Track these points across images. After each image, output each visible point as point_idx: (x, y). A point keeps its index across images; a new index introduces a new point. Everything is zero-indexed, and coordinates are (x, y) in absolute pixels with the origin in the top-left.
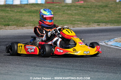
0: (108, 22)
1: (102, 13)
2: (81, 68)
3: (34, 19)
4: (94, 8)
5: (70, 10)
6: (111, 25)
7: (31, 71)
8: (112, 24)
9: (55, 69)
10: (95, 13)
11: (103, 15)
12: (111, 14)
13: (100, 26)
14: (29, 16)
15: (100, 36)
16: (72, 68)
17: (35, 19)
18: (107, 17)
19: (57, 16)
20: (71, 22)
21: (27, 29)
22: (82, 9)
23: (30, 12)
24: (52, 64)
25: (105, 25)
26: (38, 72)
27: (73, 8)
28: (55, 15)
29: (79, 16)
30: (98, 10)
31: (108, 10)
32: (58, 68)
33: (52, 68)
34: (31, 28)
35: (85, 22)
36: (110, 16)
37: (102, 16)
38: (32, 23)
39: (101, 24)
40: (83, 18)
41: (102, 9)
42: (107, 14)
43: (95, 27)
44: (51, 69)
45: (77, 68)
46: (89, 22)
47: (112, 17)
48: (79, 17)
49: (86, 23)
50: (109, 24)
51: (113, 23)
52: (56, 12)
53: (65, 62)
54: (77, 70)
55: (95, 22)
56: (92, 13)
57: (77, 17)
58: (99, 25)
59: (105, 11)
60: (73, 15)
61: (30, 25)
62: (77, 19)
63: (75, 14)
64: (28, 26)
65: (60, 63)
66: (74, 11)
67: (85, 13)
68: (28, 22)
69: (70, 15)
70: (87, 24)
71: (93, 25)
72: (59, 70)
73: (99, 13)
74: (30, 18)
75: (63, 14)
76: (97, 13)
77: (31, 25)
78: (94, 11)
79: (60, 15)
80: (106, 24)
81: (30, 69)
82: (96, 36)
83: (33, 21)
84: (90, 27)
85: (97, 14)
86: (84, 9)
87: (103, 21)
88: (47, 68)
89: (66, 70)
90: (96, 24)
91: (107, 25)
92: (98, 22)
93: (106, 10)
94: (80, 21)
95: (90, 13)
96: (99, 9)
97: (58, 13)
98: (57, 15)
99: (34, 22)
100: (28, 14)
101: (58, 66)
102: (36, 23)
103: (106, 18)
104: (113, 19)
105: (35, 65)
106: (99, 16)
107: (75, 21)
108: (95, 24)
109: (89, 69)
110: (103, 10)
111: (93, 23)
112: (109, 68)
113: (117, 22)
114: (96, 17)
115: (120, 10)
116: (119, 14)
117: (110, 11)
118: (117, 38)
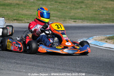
0: (85, 19)
2: (63, 67)
3: (7, 13)
4: (70, 3)
5: (45, 5)
6: (87, 22)
7: (11, 69)
8: (88, 21)
9: (37, 67)
10: (71, 9)
11: (79, 11)
12: (87, 11)
13: (77, 22)
14: (3, 9)
16: (53, 66)
17: (9, 13)
18: (83, 13)
19: (32, 10)
22: (57, 4)
23: (4, 5)
24: (33, 62)
25: (82, 22)
26: (19, 70)
27: (48, 3)
28: (30, 9)
29: (54, 11)
31: (84, 6)
32: (39, 66)
33: (33, 66)
35: (61, 18)
39: (77, 21)
40: (59, 13)
42: (83, 10)
43: (71, 23)
44: (32, 67)
45: (59, 67)
46: (65, 18)
47: (88, 14)
48: (54, 13)
50: (86, 21)
51: (90, 20)
52: (31, 6)
54: (60, 69)
55: (71, 19)
56: (68, 8)
59: (81, 8)
63: (51, 9)
65: (40, 61)
66: (49, 6)
67: (61, 8)
70: (63, 20)
71: (69, 21)
72: (41, 68)
73: (75, 9)
74: (4, 11)
76: (73, 9)
78: (70, 7)
79: (34, 9)
80: (83, 21)
81: (10, 66)
82: (73, 33)
84: (67, 23)
86: (59, 4)
87: (79, 18)
88: (28, 66)
89: (48, 69)
90: (73, 20)
91: (84, 22)
93: (82, 6)
94: (56, 17)
95: (66, 9)
96: (75, 5)
97: (33, 7)
99: (8, 16)
100: (2, 7)
101: (39, 64)
102: (10, 17)
103: (82, 15)
104: (89, 16)
105: (15, 63)
106: (75, 12)
108: (71, 20)
109: (72, 69)
111: (69, 19)
112: (92, 68)
113: (93, 19)
114: (72, 14)
115: (96, 7)
116: (96, 11)
117: (86, 7)
118: (95, 37)
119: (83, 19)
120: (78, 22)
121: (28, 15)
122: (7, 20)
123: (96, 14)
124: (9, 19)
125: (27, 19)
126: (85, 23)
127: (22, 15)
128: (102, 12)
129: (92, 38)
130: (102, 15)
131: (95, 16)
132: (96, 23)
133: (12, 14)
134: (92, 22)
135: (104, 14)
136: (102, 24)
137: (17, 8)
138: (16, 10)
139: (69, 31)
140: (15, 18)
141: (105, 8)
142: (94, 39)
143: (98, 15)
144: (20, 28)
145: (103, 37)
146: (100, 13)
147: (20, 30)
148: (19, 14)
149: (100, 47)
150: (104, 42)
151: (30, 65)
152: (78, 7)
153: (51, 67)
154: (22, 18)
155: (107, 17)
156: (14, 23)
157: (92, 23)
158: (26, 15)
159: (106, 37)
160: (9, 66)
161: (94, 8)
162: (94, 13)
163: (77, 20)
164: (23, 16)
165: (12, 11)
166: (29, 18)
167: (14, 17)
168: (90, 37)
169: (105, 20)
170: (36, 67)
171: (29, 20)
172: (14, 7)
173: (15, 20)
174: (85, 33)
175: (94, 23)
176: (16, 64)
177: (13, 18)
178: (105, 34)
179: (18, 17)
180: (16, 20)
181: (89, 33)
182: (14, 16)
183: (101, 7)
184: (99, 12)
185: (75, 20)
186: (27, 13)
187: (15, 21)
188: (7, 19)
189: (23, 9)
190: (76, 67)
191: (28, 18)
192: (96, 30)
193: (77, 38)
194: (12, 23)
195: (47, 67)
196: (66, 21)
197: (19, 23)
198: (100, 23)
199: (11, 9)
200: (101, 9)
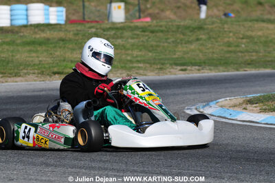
0: (204, 63)
1: (190, 42)
3: (40, 59)
4: (173, 31)
5: (121, 37)
6: (210, 70)
8: (212, 68)
10: (176, 43)
11: (193, 46)
12: (210, 45)
13: (187, 72)
14: (30, 51)
15: (186, 94)
17: (44, 59)
20: (123, 65)
21: (26, 81)
22: (146, 36)
23: (33, 43)
25: (199, 70)
27: (127, 34)
29: (141, 50)
30: (182, 37)
31: (203, 37)
35: (154, 64)
36: (208, 49)
37: (192, 49)
38: (36, 67)
39: (189, 68)
40: (150, 54)
41: (190, 34)
42: (202, 45)
43: (175, 74)
46: (163, 64)
47: (213, 53)
48: (140, 53)
49: (156, 67)
50: (208, 68)
51: (216, 66)
55: (177, 64)
56: (169, 43)
57: (136, 53)
58: (185, 70)
59: (198, 40)
60: (128, 49)
61: (31, 72)
62: (137, 56)
63: (133, 45)
66: (130, 40)
67: (154, 43)
68: (29, 65)
69: (121, 49)
70: (158, 69)
71: (172, 70)
73: (185, 44)
74: (33, 57)
76: (182, 44)
77: (34, 73)
78: (173, 39)
80: (200, 68)
83: (38, 63)
84: (166, 74)
85: (180, 46)
86: (150, 34)
87: (193, 61)
90: (179, 68)
91: (203, 69)
92: (183, 64)
93: (201, 37)
94: (144, 62)
95: (166, 44)
96: (184, 34)
99: (40, 66)
100: (28, 48)
102: (45, 68)
103: (201, 55)
104: (215, 56)
106: (185, 49)
107: (131, 61)
108: (175, 67)
110: (193, 38)
111: (171, 65)
113: (224, 62)
114: (179, 54)
115: (229, 37)
117: (209, 38)
118: (223, 99)
119: (200, 64)
120: (191, 70)
122: (40, 75)
123: (231, 52)
124: (42, 73)
126: (206, 71)
127: (72, 62)
128: (243, 46)
129: (215, 102)
130: (241, 52)
131: (228, 55)
132: (228, 71)
133: (50, 60)
134: (221, 68)
135: (247, 51)
136: (241, 72)
137: (60, 47)
139: (168, 91)
140: (55, 70)
141: (250, 37)
142: (220, 104)
143: (235, 52)
145: (239, 99)
146: (238, 49)
148: (64, 61)
149: (230, 121)
150: (239, 110)
155: (252, 56)
156: (53, 80)
157: (219, 72)
159: (244, 99)
161: (226, 40)
162: (226, 49)
163: (189, 66)
165: (51, 54)
167: (53, 67)
168: (212, 101)
169: (249, 64)
172: (55, 47)
174: (204, 93)
177: (52, 69)
178: (244, 93)
179: (63, 68)
181: (210, 92)
182: (54, 65)
183: (241, 36)
184: (238, 46)
185: (183, 68)
187: (57, 76)
188: (40, 71)
192: (227, 85)
193: (183, 105)
194: (49, 80)
196: (165, 69)
198: (237, 70)
200: (240, 40)
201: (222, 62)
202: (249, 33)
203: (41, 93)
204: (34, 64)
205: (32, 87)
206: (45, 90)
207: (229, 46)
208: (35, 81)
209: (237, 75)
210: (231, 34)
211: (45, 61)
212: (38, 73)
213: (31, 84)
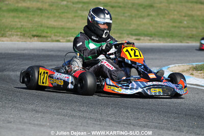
0: (155, 35)
2: (116, 118)
3: (22, 23)
4: (129, 8)
6: (159, 40)
7: (27, 121)
8: (161, 39)
9: (70, 118)
10: (131, 17)
11: (145, 21)
12: (158, 21)
13: (141, 41)
14: (14, 17)
16: (99, 117)
17: (25, 24)
18: (152, 25)
19: (63, 20)
21: (11, 41)
23: (15, 10)
24: (63, 109)
25: (150, 40)
26: (39, 123)
28: (61, 17)
31: (154, 13)
32: (74, 116)
33: (64, 115)
34: (19, 39)
36: (157, 23)
38: (19, 30)
39: (142, 38)
42: (152, 19)
44: (63, 117)
45: (109, 119)
46: (121, 34)
47: (161, 27)
50: (157, 39)
51: (164, 37)
52: (63, 13)
53: (86, 106)
54: (110, 121)
55: (132, 35)
58: (139, 40)
59: (149, 15)
61: (15, 34)
64: (13, 36)
65: (77, 108)
68: (13, 28)
71: (128, 39)
72: (78, 120)
73: (139, 18)
74: (16, 22)
75: (75, 16)
76: (135, 18)
77: (17, 35)
78: (129, 14)
79: (68, 18)
80: (152, 38)
81: (25, 116)
83: (20, 26)
85: (134, 20)
87: (146, 33)
88: (55, 116)
89: (89, 122)
90: (134, 37)
91: (153, 40)
92: (137, 34)
93: (151, 13)
95: (123, 18)
96: (138, 10)
97: (65, 14)
98: (64, 18)
99: (22, 29)
100: (12, 14)
101: (74, 113)
102: (26, 31)
103: (151, 28)
104: (163, 29)
105: (33, 110)
106: (138, 23)
108: (131, 37)
109: (131, 122)
110: (145, 13)
111: (128, 35)
112: (166, 120)
113: (170, 35)
114: (133, 26)
115: (174, 15)
116: (174, 21)
117: (158, 15)
118: (173, 65)
119: (151, 35)
120: (144, 40)
121: (57, 28)
122: (22, 37)
123: (175, 27)
124: (24, 35)
125: (56, 34)
126: (155, 41)
127: (48, 27)
128: (185, 22)
129: (166, 67)
130: (184, 27)
131: (173, 29)
132: (174, 42)
133: (30, 25)
134: (168, 39)
135: (188, 27)
136: (184, 44)
137: (38, 15)
138: (36, 20)
140: (35, 33)
141: (191, 16)
142: (171, 69)
143: (179, 27)
144: (43, 50)
146: (181, 25)
147: (43, 53)
148: (41, 26)
150: (187, 75)
151: (58, 114)
152: (143, 14)
153: (95, 117)
154: (47, 33)
155: (193, 31)
156: (32, 41)
157: (167, 42)
158: (54, 28)
159: (191, 66)
160: (22, 116)
161: (172, 17)
162: (171, 24)
163: (142, 36)
164: (48, 30)
165: (31, 20)
166: (60, 33)
167: (34, 31)
168: (164, 66)
169: (190, 38)
170: (68, 117)
171: (60, 36)
172: (34, 15)
173: (34, 36)
174: (156, 59)
175: (171, 42)
176: (34, 112)
177: (32, 32)
178: (189, 62)
179: (40, 32)
180: (37, 36)
181: (161, 59)
182: (33, 29)
183: (184, 14)
184: (180, 22)
185: (138, 37)
186: (55, 24)
187: (36, 38)
188: (22, 34)
189: (49, 18)
190: (138, 119)
191: (57, 32)
192: (174, 54)
194: (30, 42)
195: (88, 118)
196: (123, 38)
197: (41, 41)
198: (181, 42)
199: (28, 17)
200: (183, 18)
201: (169, 35)
202: (190, 13)
203: (24, 52)
204: (17, 28)
205: (16, 46)
206: (27, 50)
207: (174, 22)
208: (18, 41)
209: (181, 46)
210: (176, 13)
211: (26, 25)
212: (21, 35)
213: (15, 44)
